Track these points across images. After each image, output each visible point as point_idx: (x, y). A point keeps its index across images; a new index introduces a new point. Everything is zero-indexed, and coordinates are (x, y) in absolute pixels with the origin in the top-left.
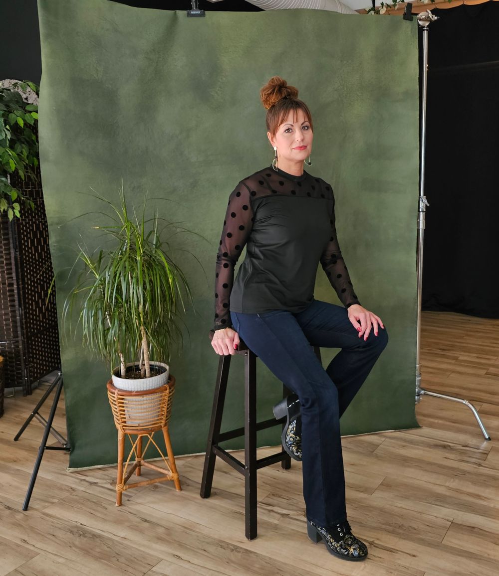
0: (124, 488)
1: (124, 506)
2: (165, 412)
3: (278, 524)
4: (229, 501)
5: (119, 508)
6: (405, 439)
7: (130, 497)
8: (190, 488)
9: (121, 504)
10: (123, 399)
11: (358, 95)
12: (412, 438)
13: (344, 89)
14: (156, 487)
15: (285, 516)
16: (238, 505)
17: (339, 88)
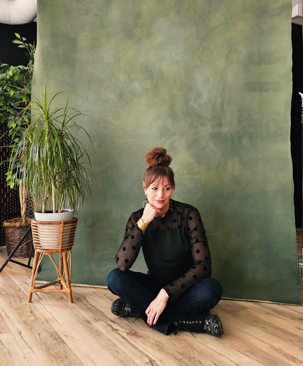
0: (33, 290)
1: (32, 303)
2: (61, 240)
3: (103, 333)
4: (91, 314)
5: (28, 303)
6: (276, 310)
7: (41, 299)
8: (80, 303)
9: (30, 301)
10: (36, 226)
11: (241, 16)
12: (284, 310)
13: (229, 13)
14: (62, 298)
15: (114, 330)
16: (93, 318)
17: (225, 13)
